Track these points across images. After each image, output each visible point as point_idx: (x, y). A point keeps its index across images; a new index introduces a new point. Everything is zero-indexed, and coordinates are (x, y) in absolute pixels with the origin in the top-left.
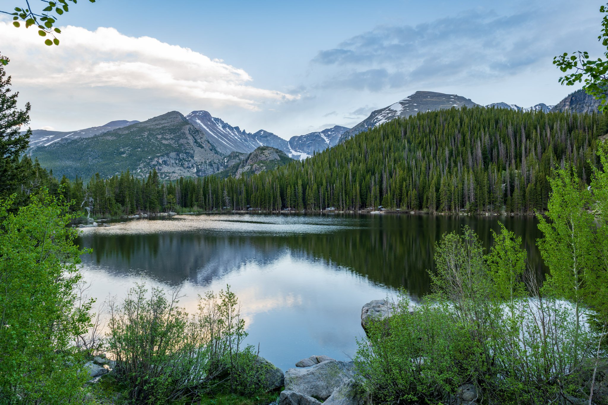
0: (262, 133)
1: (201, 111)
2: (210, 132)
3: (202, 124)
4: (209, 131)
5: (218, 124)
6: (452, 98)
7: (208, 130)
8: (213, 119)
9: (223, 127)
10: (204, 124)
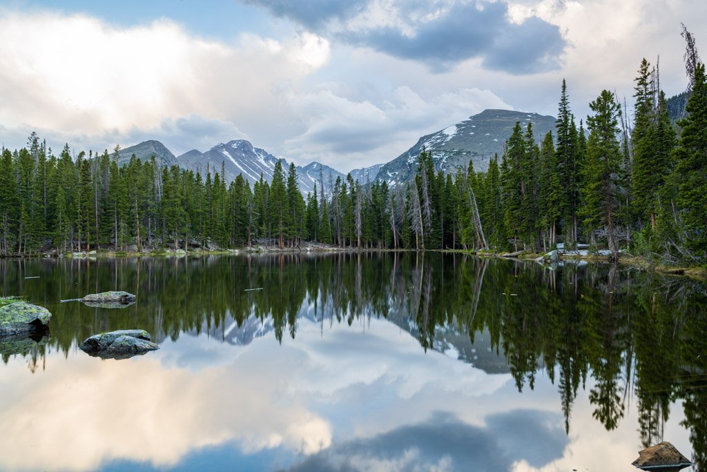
0: (315, 165)
1: (240, 141)
2: (239, 166)
3: (229, 156)
4: (237, 165)
5: (259, 156)
6: (529, 118)
7: (236, 163)
8: (254, 150)
9: (265, 160)
10: (232, 156)
